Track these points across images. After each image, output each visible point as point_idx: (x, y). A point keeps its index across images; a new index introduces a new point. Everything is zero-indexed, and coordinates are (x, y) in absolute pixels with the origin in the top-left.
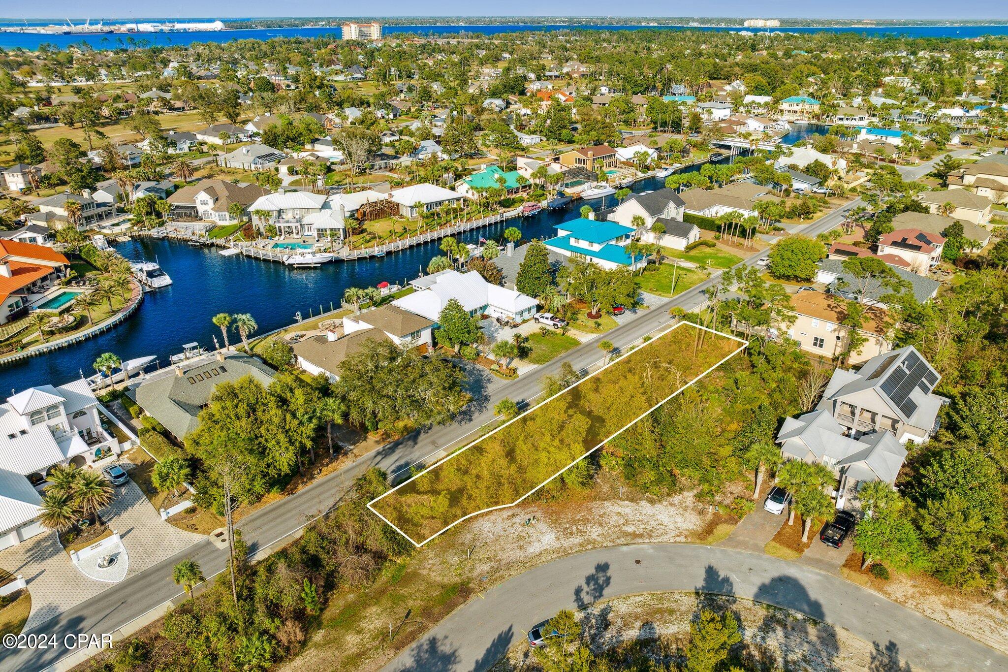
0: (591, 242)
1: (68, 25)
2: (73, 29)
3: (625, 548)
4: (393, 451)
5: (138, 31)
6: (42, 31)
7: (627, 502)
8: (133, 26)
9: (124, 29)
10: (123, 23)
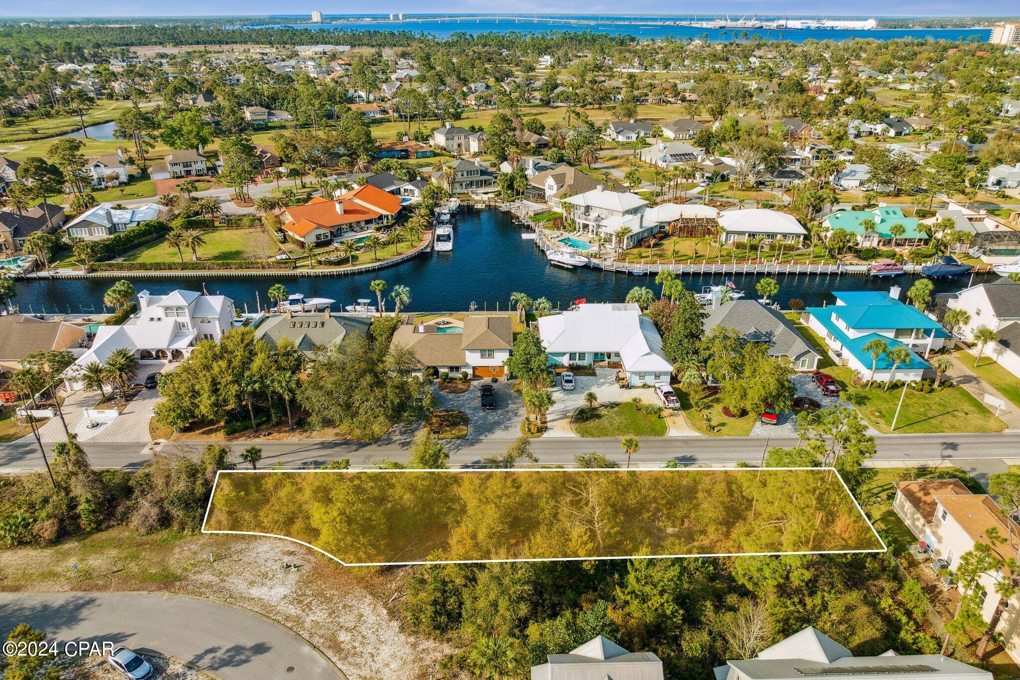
0: (849, 326)
1: (726, 20)
2: (729, 24)
3: (306, 649)
4: (332, 448)
5: (786, 28)
6: (705, 25)
7: (385, 611)
8: (782, 22)
9: (774, 25)
10: (773, 20)
